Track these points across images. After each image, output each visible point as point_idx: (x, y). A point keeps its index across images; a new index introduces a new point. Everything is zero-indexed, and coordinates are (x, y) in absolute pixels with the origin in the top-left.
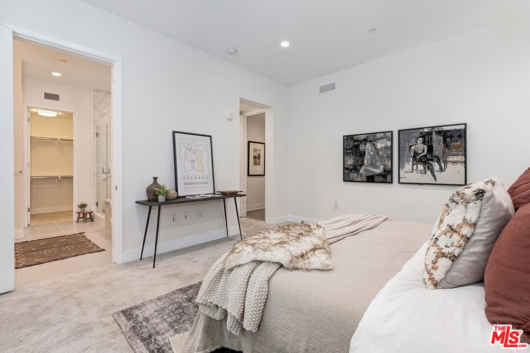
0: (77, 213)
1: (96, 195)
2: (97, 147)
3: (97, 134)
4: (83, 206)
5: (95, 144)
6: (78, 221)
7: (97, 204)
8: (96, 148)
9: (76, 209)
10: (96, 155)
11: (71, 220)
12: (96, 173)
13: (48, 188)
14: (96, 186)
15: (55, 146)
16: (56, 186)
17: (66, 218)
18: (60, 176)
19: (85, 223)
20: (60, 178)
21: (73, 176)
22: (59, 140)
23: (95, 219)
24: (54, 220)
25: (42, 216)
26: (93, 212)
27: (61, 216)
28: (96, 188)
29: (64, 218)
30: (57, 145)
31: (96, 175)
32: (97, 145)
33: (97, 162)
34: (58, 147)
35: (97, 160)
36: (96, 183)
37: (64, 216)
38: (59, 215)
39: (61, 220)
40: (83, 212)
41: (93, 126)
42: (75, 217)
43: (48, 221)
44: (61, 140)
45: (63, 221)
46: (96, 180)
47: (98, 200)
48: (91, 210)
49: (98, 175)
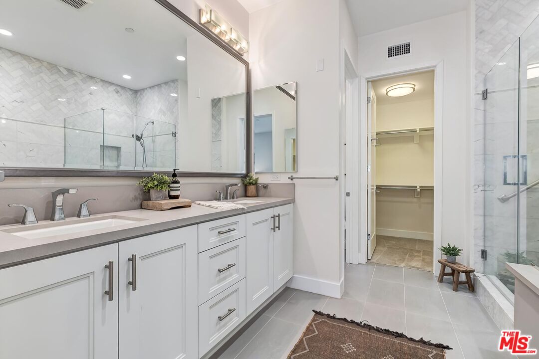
0: (439, 261)
1: (480, 232)
2: (485, 124)
3: (485, 94)
4: (451, 251)
6: (441, 280)
7: (484, 254)
8: (481, 127)
9: (438, 255)
10: (482, 142)
11: (429, 269)
12: (482, 183)
13: (405, 202)
14: (482, 214)
15: (414, 142)
16: (415, 200)
17: (423, 260)
18: (420, 186)
19: (456, 290)
20: (419, 190)
21: (433, 187)
22: (418, 131)
23: (478, 289)
24: (404, 259)
25: (394, 242)
26: (473, 271)
27: (419, 252)
28: (482, 218)
29: (421, 259)
30: (417, 140)
31: (481, 188)
32: (485, 120)
33: (485, 159)
34: (418, 142)
35: (485, 154)
36: (482, 206)
37: (422, 254)
38: (417, 247)
39: (413, 264)
40: (451, 265)
41: (476, 76)
42: (436, 269)
43: (395, 259)
44: (421, 130)
45: (417, 268)
46: (482, 200)
47: (487, 245)
48: (469, 266)
49: (487, 189)
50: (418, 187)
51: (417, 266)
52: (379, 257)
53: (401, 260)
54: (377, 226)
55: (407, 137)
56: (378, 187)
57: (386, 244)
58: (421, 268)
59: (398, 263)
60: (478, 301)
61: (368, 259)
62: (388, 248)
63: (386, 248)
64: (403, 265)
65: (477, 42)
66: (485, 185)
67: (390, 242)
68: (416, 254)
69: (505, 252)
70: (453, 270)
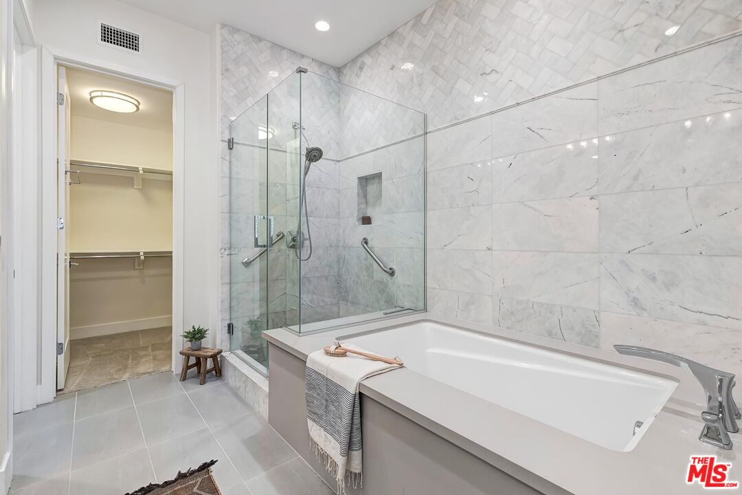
0: (181, 353)
1: (227, 304)
2: (230, 178)
3: (231, 144)
4: (196, 335)
5: (226, 170)
6: (184, 378)
7: (230, 328)
8: (227, 180)
9: (179, 343)
10: (227, 197)
11: (166, 368)
12: (228, 246)
13: (116, 278)
14: (229, 281)
15: (133, 186)
16: (136, 273)
17: (155, 358)
18: (144, 253)
19: (203, 382)
20: (142, 258)
21: (171, 252)
22: (141, 172)
23: (226, 372)
24: (126, 367)
25: (103, 345)
26: (221, 352)
27: (145, 348)
28: (228, 286)
29: (151, 357)
30: (138, 184)
31: (227, 252)
32: (230, 173)
33: (230, 217)
34: (140, 188)
35: (230, 212)
36: (228, 273)
37: (150, 351)
38: (141, 342)
39: (142, 369)
40: (196, 353)
41: (222, 119)
42: (177, 364)
43: (111, 371)
44: (145, 171)
45: (148, 373)
46: (227, 265)
47: (233, 317)
48: (215, 348)
49: (233, 252)
50: (142, 254)
51: (149, 371)
52: (80, 378)
53: (120, 369)
54: (71, 326)
55: (123, 177)
56: (74, 257)
57: (88, 353)
58: (154, 371)
59: (117, 377)
60: (227, 385)
61: (57, 391)
62: (93, 357)
63: (91, 359)
64: (125, 377)
65: (222, 79)
66: (230, 248)
67: (95, 345)
68: (142, 353)
69: (248, 320)
70: (198, 359)
